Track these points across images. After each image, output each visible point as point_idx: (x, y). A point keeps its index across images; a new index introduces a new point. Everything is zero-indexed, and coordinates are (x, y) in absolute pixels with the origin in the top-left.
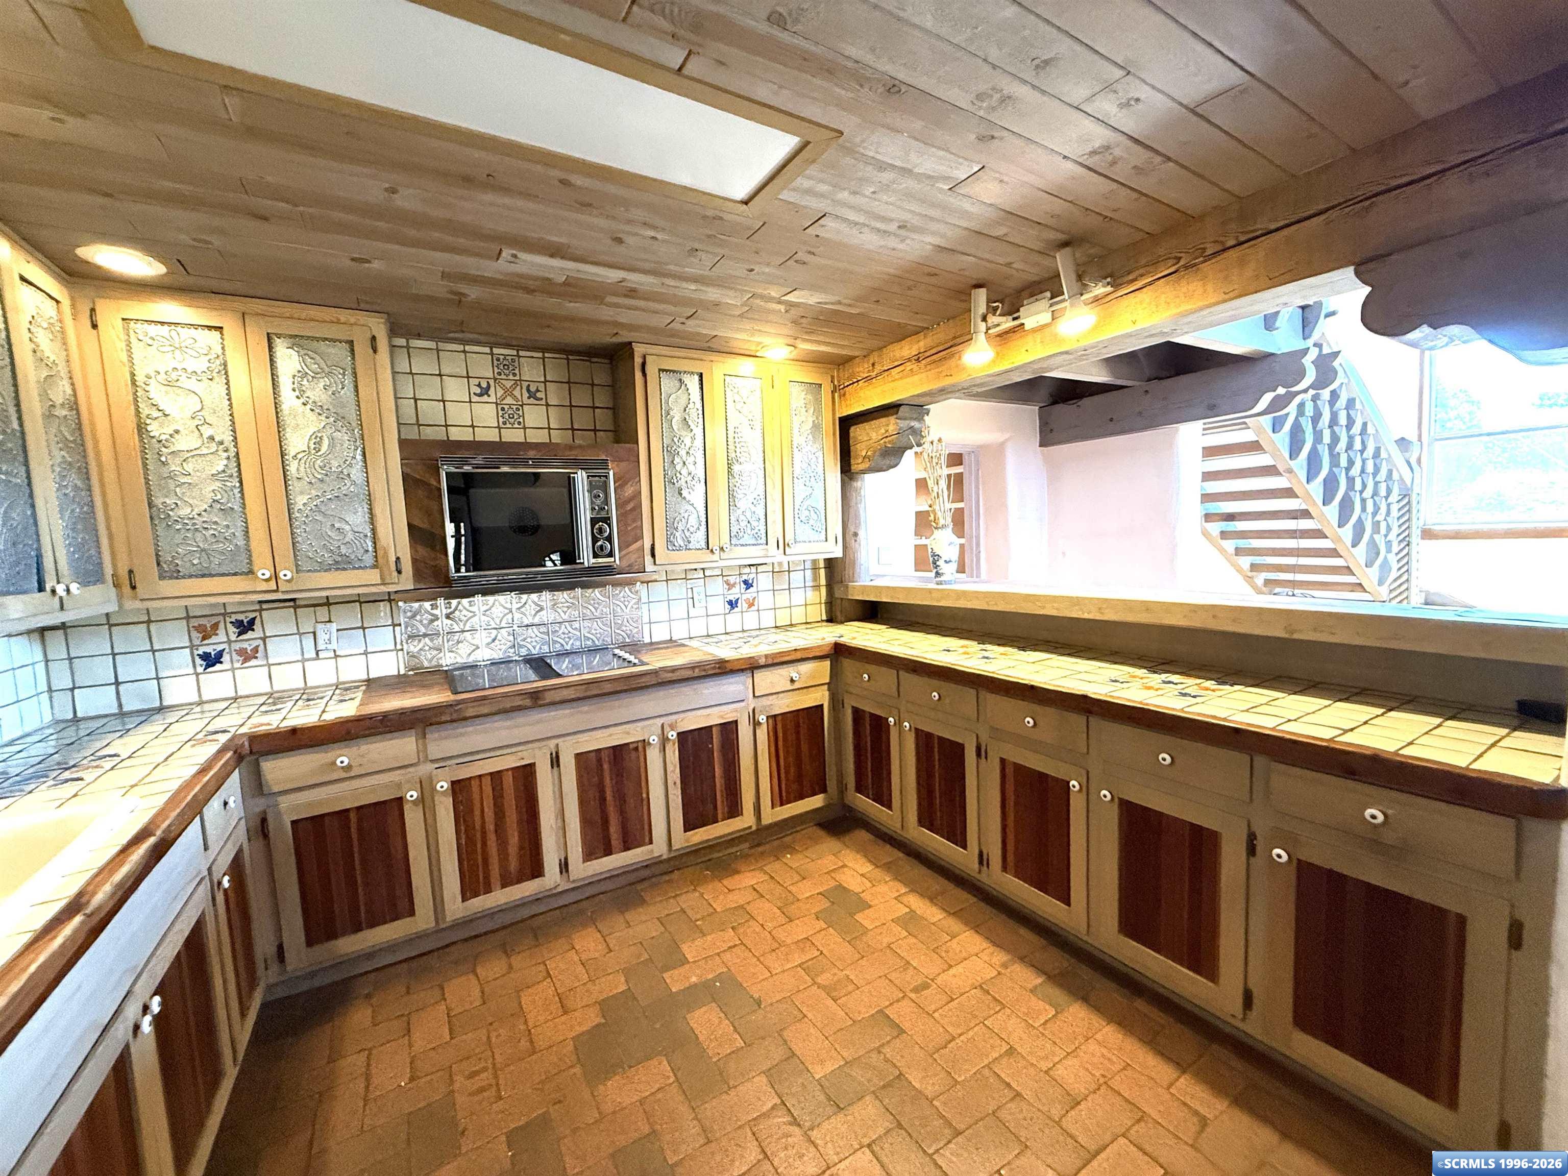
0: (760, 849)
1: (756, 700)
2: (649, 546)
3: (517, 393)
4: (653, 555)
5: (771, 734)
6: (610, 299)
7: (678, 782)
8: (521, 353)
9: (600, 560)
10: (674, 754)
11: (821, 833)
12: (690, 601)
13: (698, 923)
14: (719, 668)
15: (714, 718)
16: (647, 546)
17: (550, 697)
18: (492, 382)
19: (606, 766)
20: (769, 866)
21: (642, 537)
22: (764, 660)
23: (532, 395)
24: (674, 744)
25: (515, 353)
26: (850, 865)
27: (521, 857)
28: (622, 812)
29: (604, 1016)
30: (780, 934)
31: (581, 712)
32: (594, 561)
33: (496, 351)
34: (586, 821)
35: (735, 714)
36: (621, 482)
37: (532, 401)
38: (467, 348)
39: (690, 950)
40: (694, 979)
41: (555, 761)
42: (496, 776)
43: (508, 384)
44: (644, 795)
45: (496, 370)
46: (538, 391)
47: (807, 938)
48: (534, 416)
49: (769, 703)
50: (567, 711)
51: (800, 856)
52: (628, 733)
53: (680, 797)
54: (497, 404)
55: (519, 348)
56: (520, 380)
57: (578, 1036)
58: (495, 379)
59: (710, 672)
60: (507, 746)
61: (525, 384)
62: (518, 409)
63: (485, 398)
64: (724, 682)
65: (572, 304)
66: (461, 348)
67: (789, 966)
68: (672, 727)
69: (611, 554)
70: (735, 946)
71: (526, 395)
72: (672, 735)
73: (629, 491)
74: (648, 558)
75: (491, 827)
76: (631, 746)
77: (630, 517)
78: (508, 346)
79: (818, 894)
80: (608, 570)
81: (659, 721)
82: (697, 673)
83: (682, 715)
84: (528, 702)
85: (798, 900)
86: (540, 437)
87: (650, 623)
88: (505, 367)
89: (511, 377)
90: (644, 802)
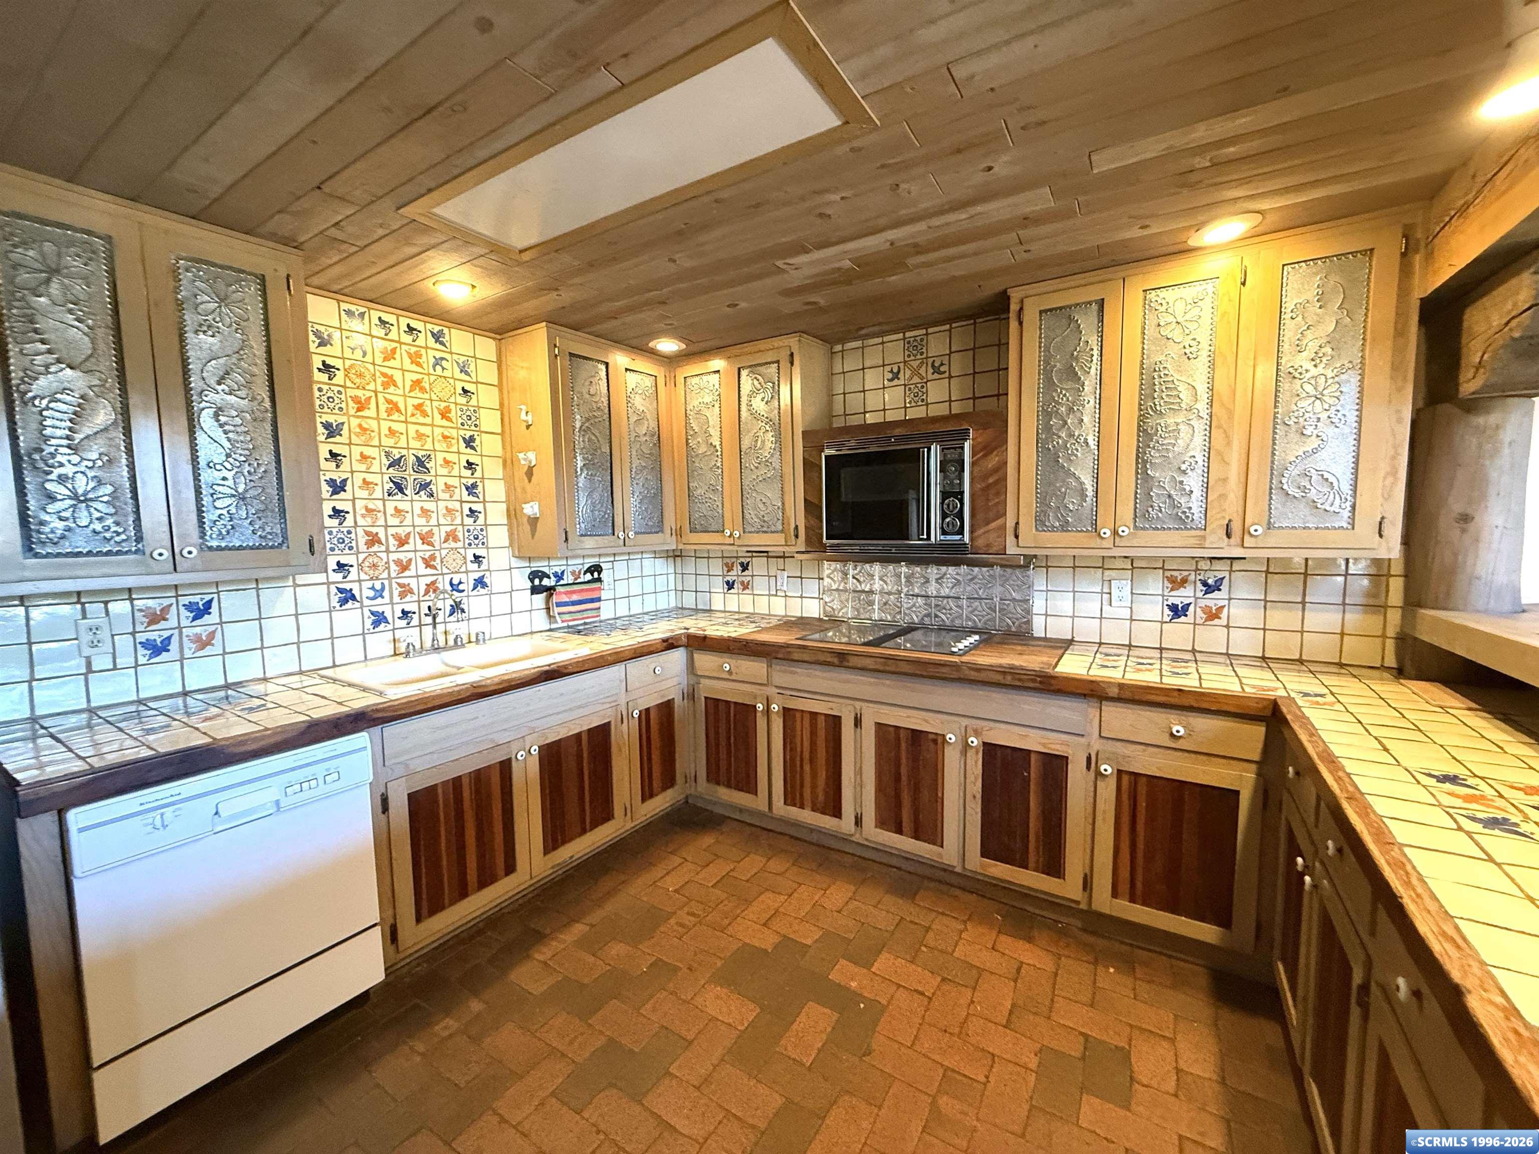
0: (1091, 939)
1: (1102, 741)
2: (1013, 524)
3: (922, 371)
4: (1017, 537)
5: (1125, 797)
6: (912, 261)
7: (979, 796)
8: (930, 330)
9: (949, 537)
10: (976, 762)
11: (1203, 979)
12: (1106, 596)
13: (923, 948)
14: (1041, 682)
15: (1033, 742)
16: (1010, 524)
17: (854, 661)
18: (902, 365)
19: (903, 745)
20: (1071, 962)
21: (1005, 514)
22: (1116, 690)
23: (936, 370)
24: (977, 753)
25: (924, 331)
26: (1182, 1045)
27: (826, 793)
28: (915, 800)
29: (775, 948)
30: (975, 1025)
31: (883, 684)
32: (942, 537)
33: (908, 334)
34: (880, 789)
35: (1064, 748)
36: (983, 451)
37: (936, 376)
38: (886, 339)
39: (884, 963)
40: (854, 984)
41: (858, 722)
42: (814, 715)
43: (915, 364)
44: (940, 794)
45: (907, 353)
46: (942, 364)
47: (993, 1055)
48: (937, 391)
49: (1127, 752)
50: (872, 680)
51: (1129, 982)
52: (927, 721)
53: (980, 815)
54: (905, 385)
55: (926, 326)
56: (927, 358)
57: (748, 944)
58: (905, 362)
59: (1026, 684)
60: (822, 694)
61: (930, 360)
62: (923, 387)
63: (896, 382)
64: (1052, 702)
65: (893, 278)
66: (880, 340)
67: (937, 1058)
68: (977, 733)
69: (961, 532)
70: (922, 994)
71: (930, 370)
72: (974, 741)
73: (992, 461)
74: (1010, 539)
75: (806, 755)
76: (931, 736)
77: (993, 491)
78: (915, 327)
79: (1082, 1034)
80: (960, 548)
81: (965, 722)
82: (1009, 679)
83: (992, 724)
84: (836, 661)
85: (1049, 1018)
86: (941, 410)
87: (1046, 615)
88: (915, 348)
89: (919, 357)
90: (937, 801)
